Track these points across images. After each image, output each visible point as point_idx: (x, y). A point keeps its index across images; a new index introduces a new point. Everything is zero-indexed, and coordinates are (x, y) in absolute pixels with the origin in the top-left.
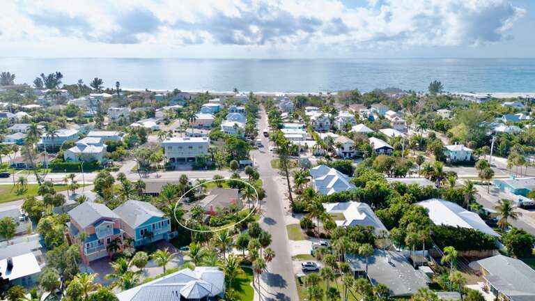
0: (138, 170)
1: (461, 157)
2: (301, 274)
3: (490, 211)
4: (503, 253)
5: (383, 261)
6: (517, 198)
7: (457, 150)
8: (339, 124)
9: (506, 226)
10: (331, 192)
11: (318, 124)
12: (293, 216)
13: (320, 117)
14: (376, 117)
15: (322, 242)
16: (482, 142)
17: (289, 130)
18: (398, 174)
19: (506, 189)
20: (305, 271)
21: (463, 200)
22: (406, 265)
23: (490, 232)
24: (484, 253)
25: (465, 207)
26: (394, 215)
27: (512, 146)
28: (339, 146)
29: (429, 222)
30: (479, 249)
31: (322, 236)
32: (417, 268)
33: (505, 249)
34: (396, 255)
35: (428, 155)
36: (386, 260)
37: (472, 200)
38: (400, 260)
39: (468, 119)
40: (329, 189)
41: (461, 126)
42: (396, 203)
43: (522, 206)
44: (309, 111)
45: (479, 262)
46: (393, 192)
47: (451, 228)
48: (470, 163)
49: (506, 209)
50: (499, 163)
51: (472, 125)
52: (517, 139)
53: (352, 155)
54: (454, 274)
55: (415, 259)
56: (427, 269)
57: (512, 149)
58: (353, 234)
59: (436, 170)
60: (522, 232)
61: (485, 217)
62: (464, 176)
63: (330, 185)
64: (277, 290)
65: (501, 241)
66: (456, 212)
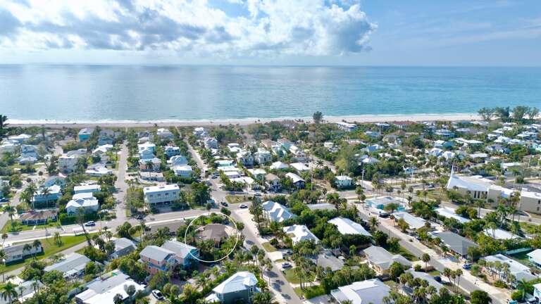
0: (132, 216)
1: (345, 184)
2: (283, 270)
3: (366, 221)
4: (374, 245)
5: (322, 257)
6: (378, 211)
7: (343, 179)
8: (259, 160)
9: (375, 229)
10: (281, 220)
11: (244, 160)
12: (263, 238)
13: (246, 155)
14: (284, 152)
15: (287, 251)
16: (357, 172)
17: (226, 167)
18: (314, 202)
19: (373, 205)
20: (284, 267)
21: (352, 216)
22: (332, 257)
23: (367, 234)
24: (365, 246)
25: (353, 220)
26: (320, 231)
27: (374, 173)
28: (271, 183)
29: (339, 233)
30: (363, 244)
31: (285, 248)
32: (337, 257)
33: (374, 242)
34: (327, 253)
35: (325, 182)
36: (323, 256)
37: (357, 216)
38: (329, 255)
39: (347, 155)
40: (279, 218)
41: (343, 160)
42: (320, 223)
43: (381, 216)
44: (232, 147)
45: (364, 250)
46: (316, 216)
47: (350, 235)
48: (351, 187)
49: (374, 221)
50: (367, 186)
51: (350, 159)
52: (376, 167)
53: (279, 188)
54: (355, 258)
55: (335, 254)
56: (342, 258)
57: (374, 175)
58: (305, 244)
59: (335, 198)
60: (382, 233)
61: (364, 225)
62: (350, 197)
63: (279, 215)
64: (275, 279)
65: (372, 238)
66: (350, 224)
